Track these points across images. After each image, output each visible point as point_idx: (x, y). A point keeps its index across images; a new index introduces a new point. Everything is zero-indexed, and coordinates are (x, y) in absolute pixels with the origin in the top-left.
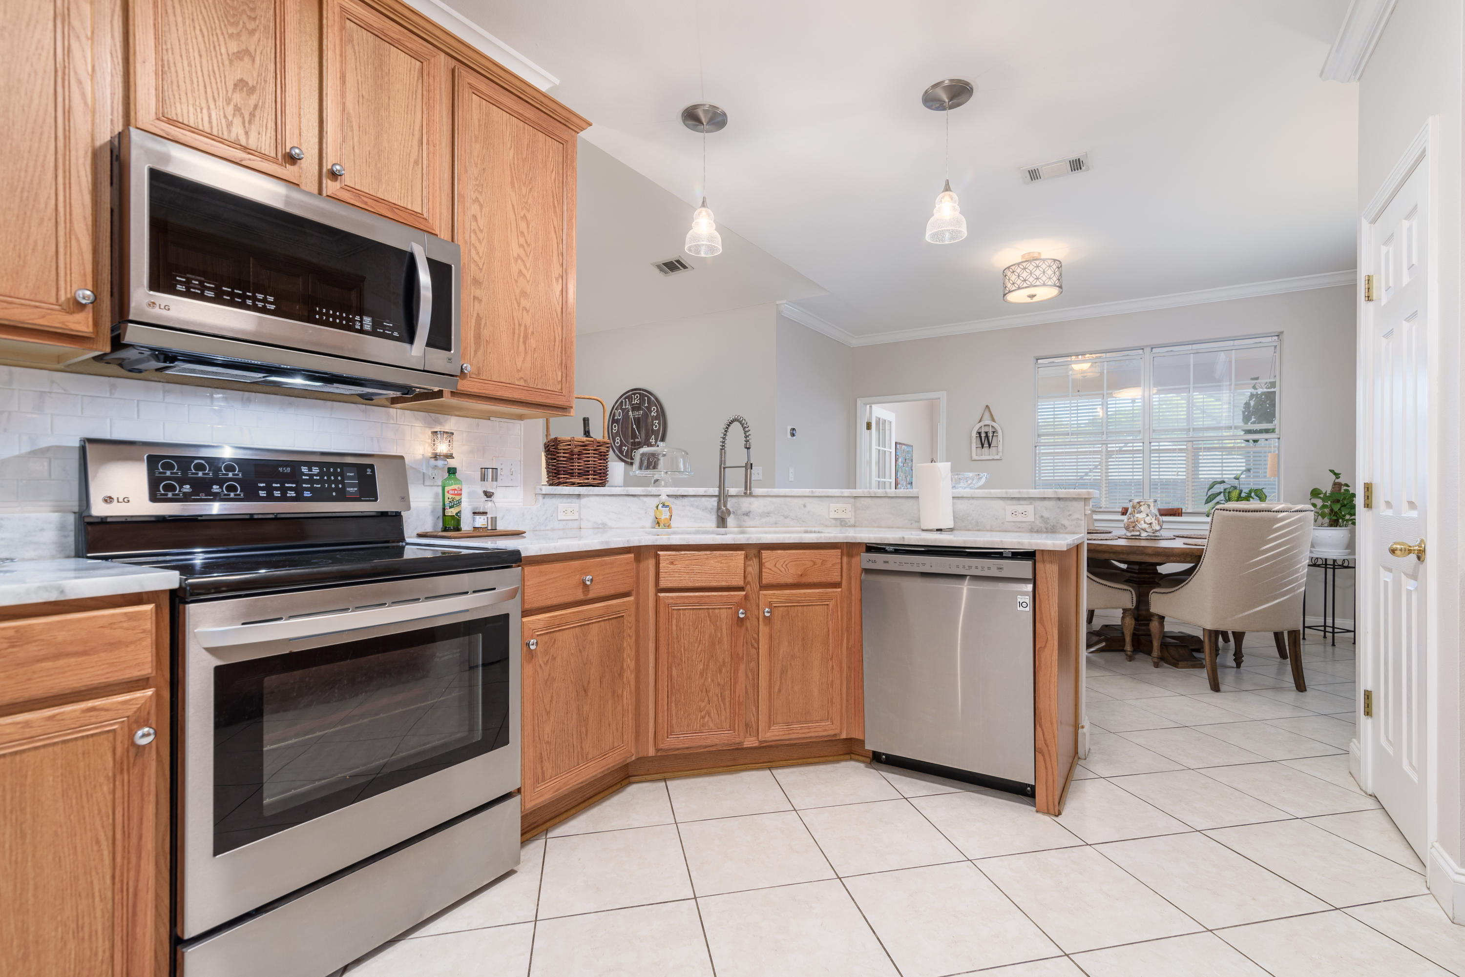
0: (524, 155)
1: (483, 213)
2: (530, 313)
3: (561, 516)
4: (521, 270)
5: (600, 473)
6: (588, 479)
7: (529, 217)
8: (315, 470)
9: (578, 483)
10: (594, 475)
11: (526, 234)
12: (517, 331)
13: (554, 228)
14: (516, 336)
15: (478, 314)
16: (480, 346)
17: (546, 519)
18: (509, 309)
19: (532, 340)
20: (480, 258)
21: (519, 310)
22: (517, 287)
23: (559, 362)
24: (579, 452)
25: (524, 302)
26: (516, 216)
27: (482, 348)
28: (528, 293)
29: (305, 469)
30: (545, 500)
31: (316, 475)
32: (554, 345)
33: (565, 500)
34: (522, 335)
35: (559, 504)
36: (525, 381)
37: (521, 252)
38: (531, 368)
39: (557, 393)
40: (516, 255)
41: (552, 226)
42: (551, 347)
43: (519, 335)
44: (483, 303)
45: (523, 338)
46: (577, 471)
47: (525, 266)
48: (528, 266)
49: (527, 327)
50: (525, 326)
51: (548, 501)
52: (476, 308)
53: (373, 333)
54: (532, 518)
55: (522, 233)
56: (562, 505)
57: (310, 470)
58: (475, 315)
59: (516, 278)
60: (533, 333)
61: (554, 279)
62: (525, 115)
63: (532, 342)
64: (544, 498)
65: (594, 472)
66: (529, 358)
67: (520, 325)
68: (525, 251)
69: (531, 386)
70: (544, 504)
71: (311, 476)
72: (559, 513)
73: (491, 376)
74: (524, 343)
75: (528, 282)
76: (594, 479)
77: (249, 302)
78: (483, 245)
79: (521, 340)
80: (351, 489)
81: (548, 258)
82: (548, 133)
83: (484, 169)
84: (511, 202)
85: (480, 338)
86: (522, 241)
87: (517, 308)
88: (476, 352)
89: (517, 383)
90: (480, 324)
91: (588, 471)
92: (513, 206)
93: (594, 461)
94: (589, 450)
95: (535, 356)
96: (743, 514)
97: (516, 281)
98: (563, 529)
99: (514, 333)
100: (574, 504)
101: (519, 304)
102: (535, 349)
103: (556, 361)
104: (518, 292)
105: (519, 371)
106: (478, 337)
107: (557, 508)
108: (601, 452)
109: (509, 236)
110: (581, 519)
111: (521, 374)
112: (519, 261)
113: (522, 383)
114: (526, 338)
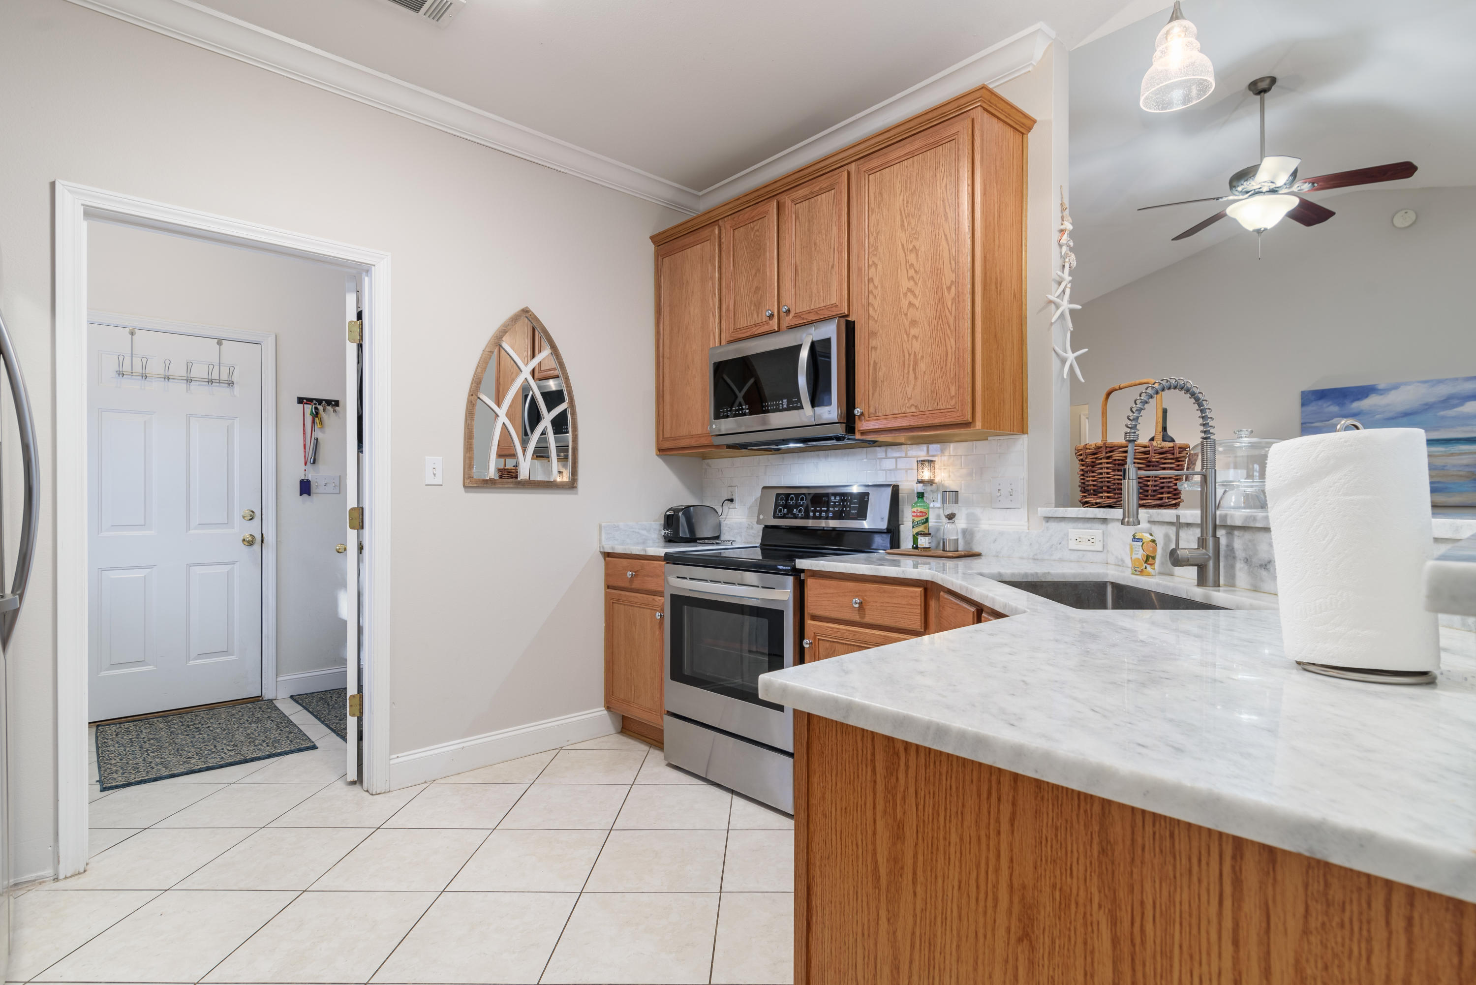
0: (913, 188)
1: (878, 271)
2: (919, 339)
3: (1073, 545)
4: (910, 302)
5: (1115, 489)
6: (1102, 497)
7: (917, 244)
8: (838, 498)
9: (1097, 503)
10: (1108, 492)
11: (915, 264)
12: (907, 362)
13: (946, 236)
14: (906, 366)
15: (875, 361)
16: (876, 388)
17: (1051, 547)
18: (899, 344)
19: (922, 364)
20: (876, 311)
21: (908, 341)
22: (907, 319)
23: (952, 376)
24: (1093, 462)
25: (914, 331)
26: (905, 253)
27: (878, 388)
28: (918, 320)
29: (833, 498)
30: (1048, 524)
31: (837, 502)
32: (946, 360)
33: (1080, 525)
34: (912, 363)
35: (1070, 530)
36: (916, 407)
37: (911, 284)
38: (921, 392)
39: (949, 410)
40: (905, 290)
41: (943, 236)
42: (942, 363)
43: (909, 365)
44: (878, 350)
45: (913, 365)
46: (1092, 487)
47: (915, 295)
48: (917, 293)
49: (917, 353)
50: (915, 353)
51: (1053, 525)
52: (873, 355)
53: (789, 409)
54: (1031, 544)
55: (912, 265)
56: (1074, 531)
57: (835, 498)
58: (872, 363)
59: (906, 312)
60: (922, 357)
61: (946, 290)
62: (911, 150)
63: (922, 366)
64: (1047, 522)
65: (1108, 487)
66: (919, 382)
67: (909, 355)
68: (914, 280)
69: (921, 410)
70: (1048, 529)
71: (835, 502)
72: (1070, 541)
73: (886, 411)
74: (914, 370)
75: (917, 309)
76: (1108, 497)
77: (740, 412)
78: (878, 299)
79: (911, 369)
80: (853, 512)
81: (939, 272)
82: (936, 145)
83: (879, 232)
84: (901, 242)
85: (876, 381)
86: (911, 272)
87: (906, 339)
88: (873, 394)
89: (908, 411)
90: (876, 369)
91: (1102, 487)
92: (903, 245)
93: (1108, 473)
94: (1101, 459)
95: (925, 379)
96: (1261, 566)
97: (906, 315)
98: (1078, 561)
99: (904, 365)
100: (1096, 531)
101: (908, 335)
102: (924, 372)
103: (948, 376)
104: (907, 323)
105: (909, 399)
106: (875, 380)
107: (1067, 535)
108: (1115, 460)
109: (899, 276)
110: (1108, 551)
111: (912, 402)
112: (909, 294)
113: (913, 409)
114: (916, 364)
